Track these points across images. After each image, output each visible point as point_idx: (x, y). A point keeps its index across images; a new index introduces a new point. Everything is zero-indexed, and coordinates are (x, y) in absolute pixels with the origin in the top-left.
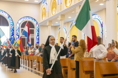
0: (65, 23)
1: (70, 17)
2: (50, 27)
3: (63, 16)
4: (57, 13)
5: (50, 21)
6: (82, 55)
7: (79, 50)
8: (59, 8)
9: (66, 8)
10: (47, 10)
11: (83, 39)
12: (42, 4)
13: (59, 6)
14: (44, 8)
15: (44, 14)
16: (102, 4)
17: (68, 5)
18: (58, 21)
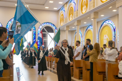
0: (81, 28)
1: (85, 23)
2: (67, 32)
3: (79, 21)
4: (73, 19)
5: (68, 27)
6: (96, 57)
7: (94, 52)
8: (76, 15)
9: (81, 14)
10: (65, 16)
11: (97, 42)
12: (61, 11)
13: (76, 12)
14: (62, 15)
15: (62, 20)
16: (115, 11)
17: (84, 12)
18: (74, 26)
